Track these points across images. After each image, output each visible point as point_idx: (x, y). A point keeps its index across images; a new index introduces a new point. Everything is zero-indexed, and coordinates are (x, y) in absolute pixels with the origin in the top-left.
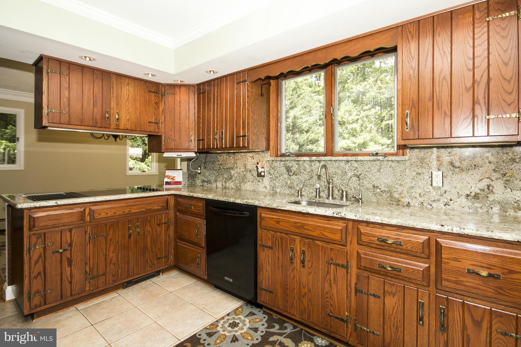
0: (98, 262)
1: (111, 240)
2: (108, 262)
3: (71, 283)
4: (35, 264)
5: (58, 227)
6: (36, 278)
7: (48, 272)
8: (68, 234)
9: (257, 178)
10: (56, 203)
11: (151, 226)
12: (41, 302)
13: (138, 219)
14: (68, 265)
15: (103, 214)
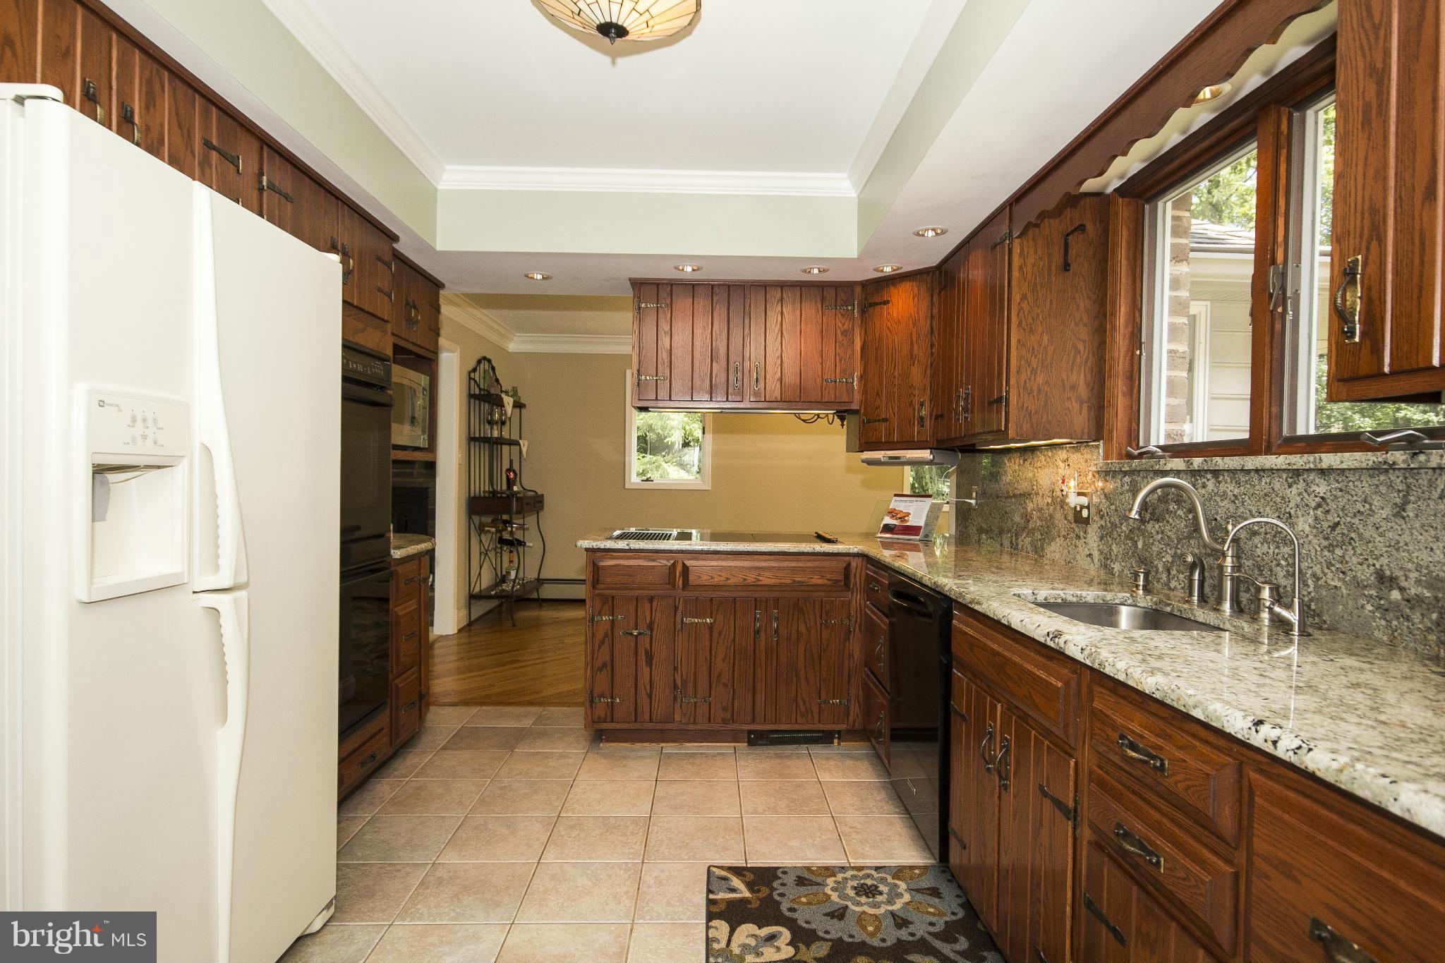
0: (695, 673)
1: (720, 633)
2: (714, 677)
3: (650, 696)
4: (599, 648)
5: (633, 589)
6: (600, 670)
7: (617, 664)
8: (647, 605)
9: (1074, 525)
11: (805, 623)
12: (606, 714)
13: (777, 601)
14: (646, 662)
15: (704, 577)
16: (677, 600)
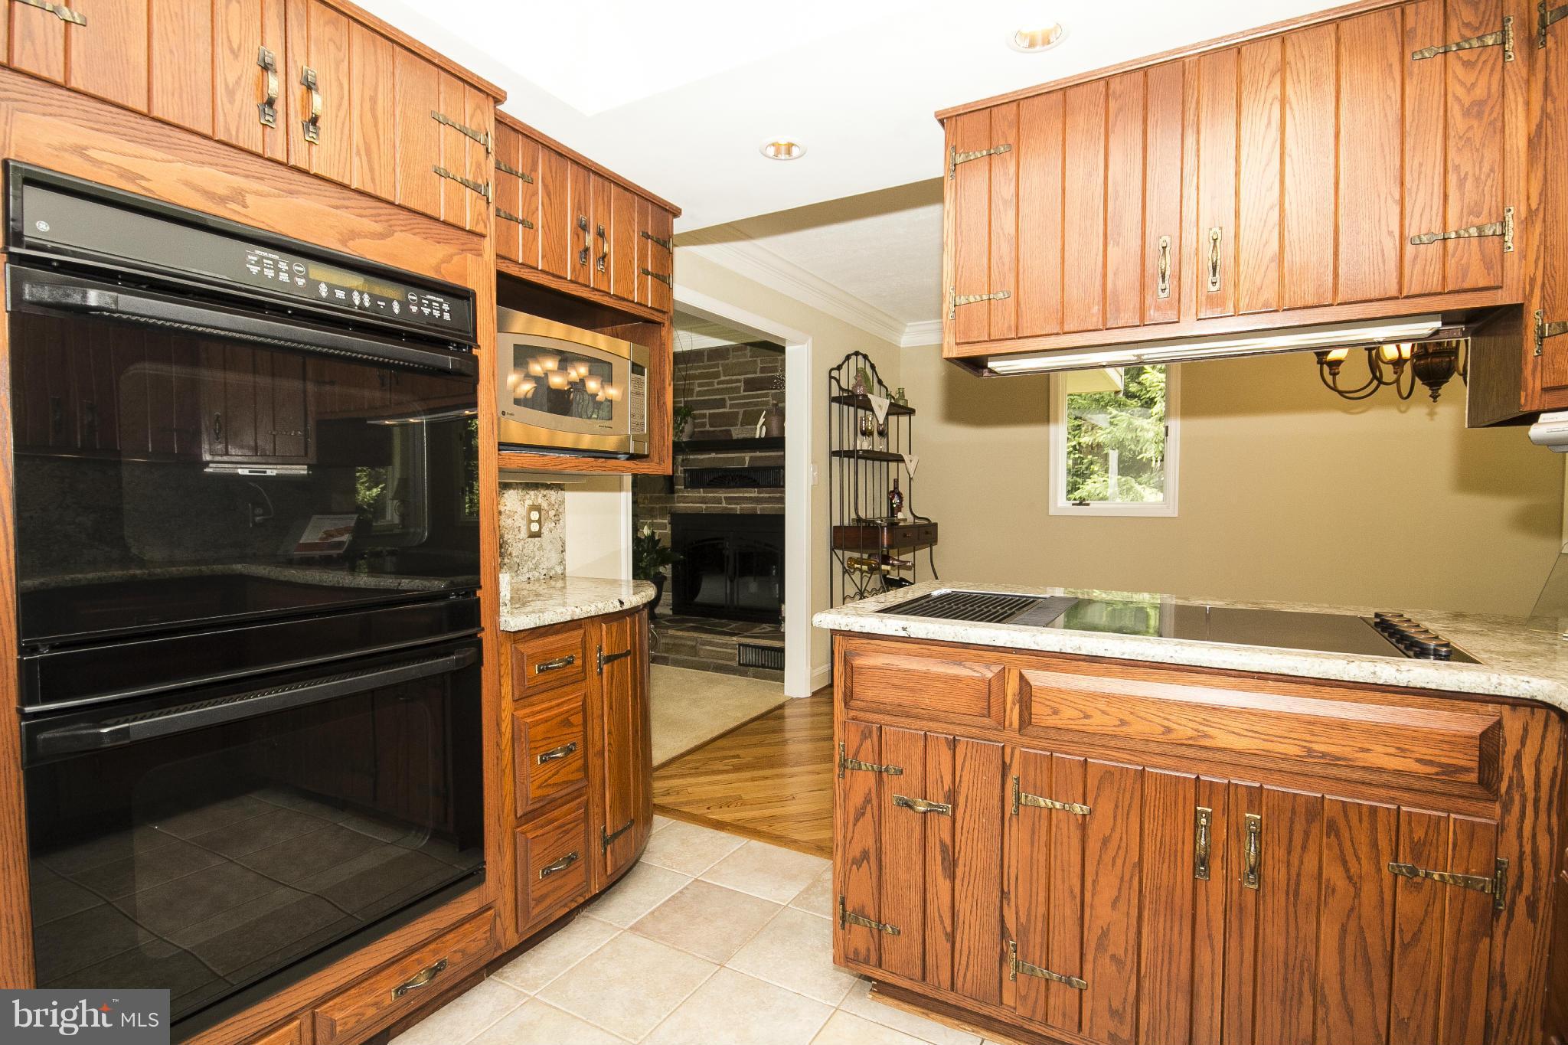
1: (1105, 842)
2: (1090, 939)
3: (952, 938)
4: (857, 820)
5: (916, 718)
6: (858, 863)
7: (887, 859)
8: (946, 753)
10: (904, 629)
11: (1345, 863)
12: (868, 950)
13: (1255, 797)
14: (944, 868)
15: (1068, 713)
16: (1008, 751)
